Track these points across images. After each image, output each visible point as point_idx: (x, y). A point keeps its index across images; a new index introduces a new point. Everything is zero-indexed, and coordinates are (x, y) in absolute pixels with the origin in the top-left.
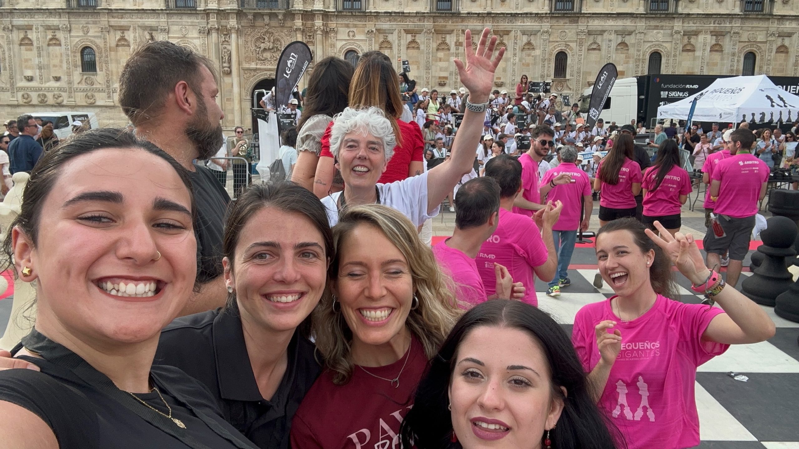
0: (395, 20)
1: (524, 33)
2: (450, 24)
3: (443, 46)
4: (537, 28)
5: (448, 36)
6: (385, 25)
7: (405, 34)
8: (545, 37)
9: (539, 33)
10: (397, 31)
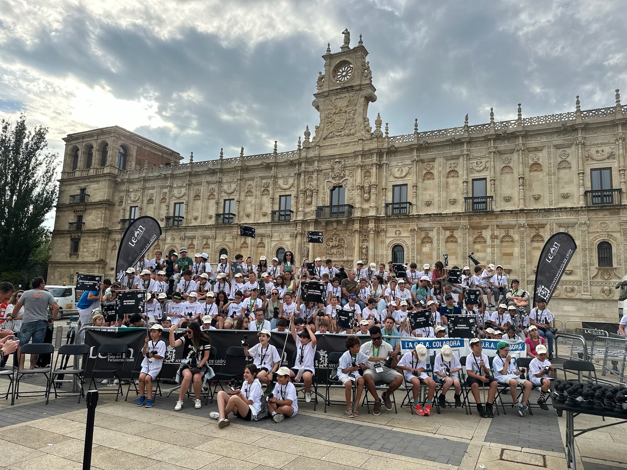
0: (434, 220)
1: (560, 226)
2: (484, 221)
3: (480, 239)
4: (575, 221)
5: (484, 231)
6: (426, 224)
7: (443, 231)
8: (584, 228)
9: (577, 225)
10: (436, 228)
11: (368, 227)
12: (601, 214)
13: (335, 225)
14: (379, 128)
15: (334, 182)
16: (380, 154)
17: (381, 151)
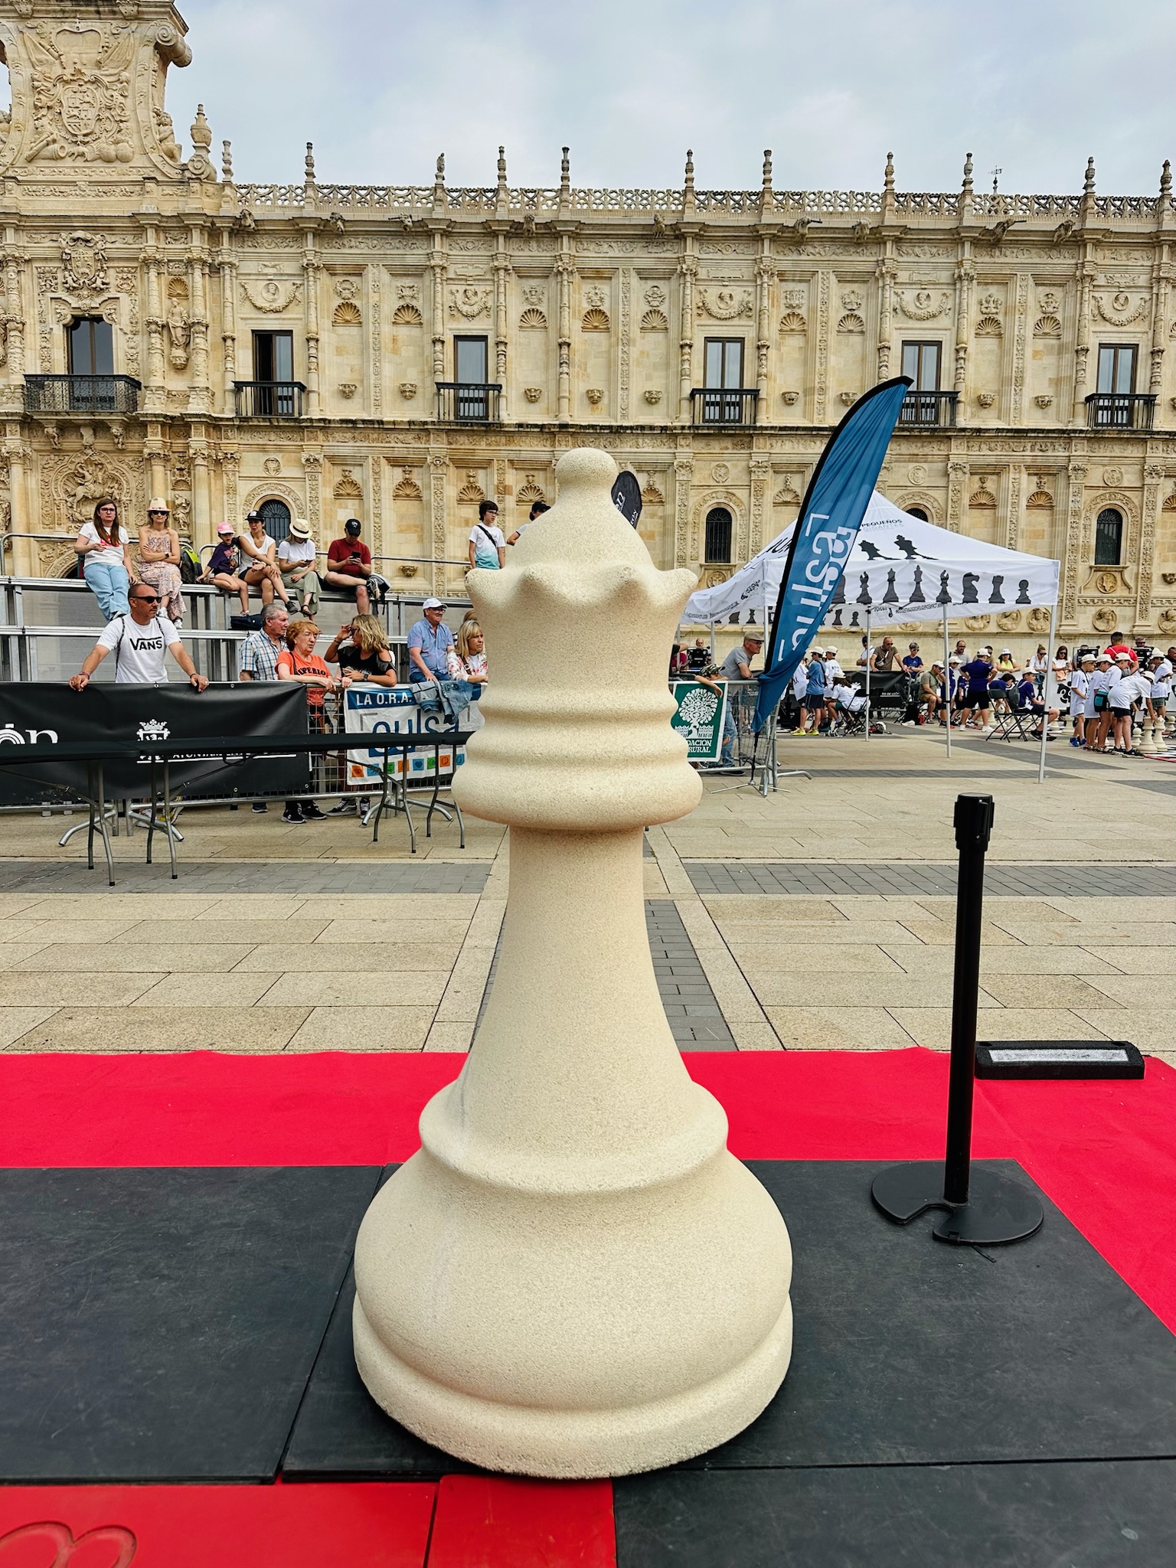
0: (367, 438)
2: (482, 447)
3: (471, 494)
4: (667, 458)
5: (481, 473)
6: (344, 447)
7: (388, 468)
8: (684, 476)
9: (670, 469)
10: (370, 460)
11: (188, 447)
12: (716, 446)
13: (88, 436)
14: (203, 153)
15: (74, 302)
16: (213, 232)
17: (213, 224)
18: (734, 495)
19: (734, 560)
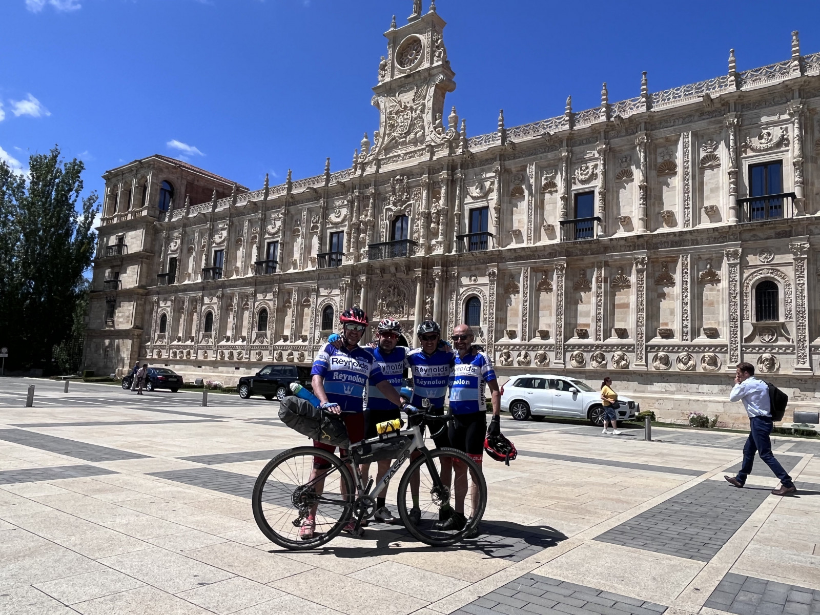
0: (521, 258)
1: (699, 258)
2: (588, 256)
3: (582, 285)
4: (720, 250)
5: (588, 271)
6: (510, 265)
9: (724, 257)
11: (433, 272)
13: (393, 270)
14: (453, 128)
15: (395, 209)
16: (452, 167)
17: (453, 160)
18: (779, 271)
19: (782, 319)
